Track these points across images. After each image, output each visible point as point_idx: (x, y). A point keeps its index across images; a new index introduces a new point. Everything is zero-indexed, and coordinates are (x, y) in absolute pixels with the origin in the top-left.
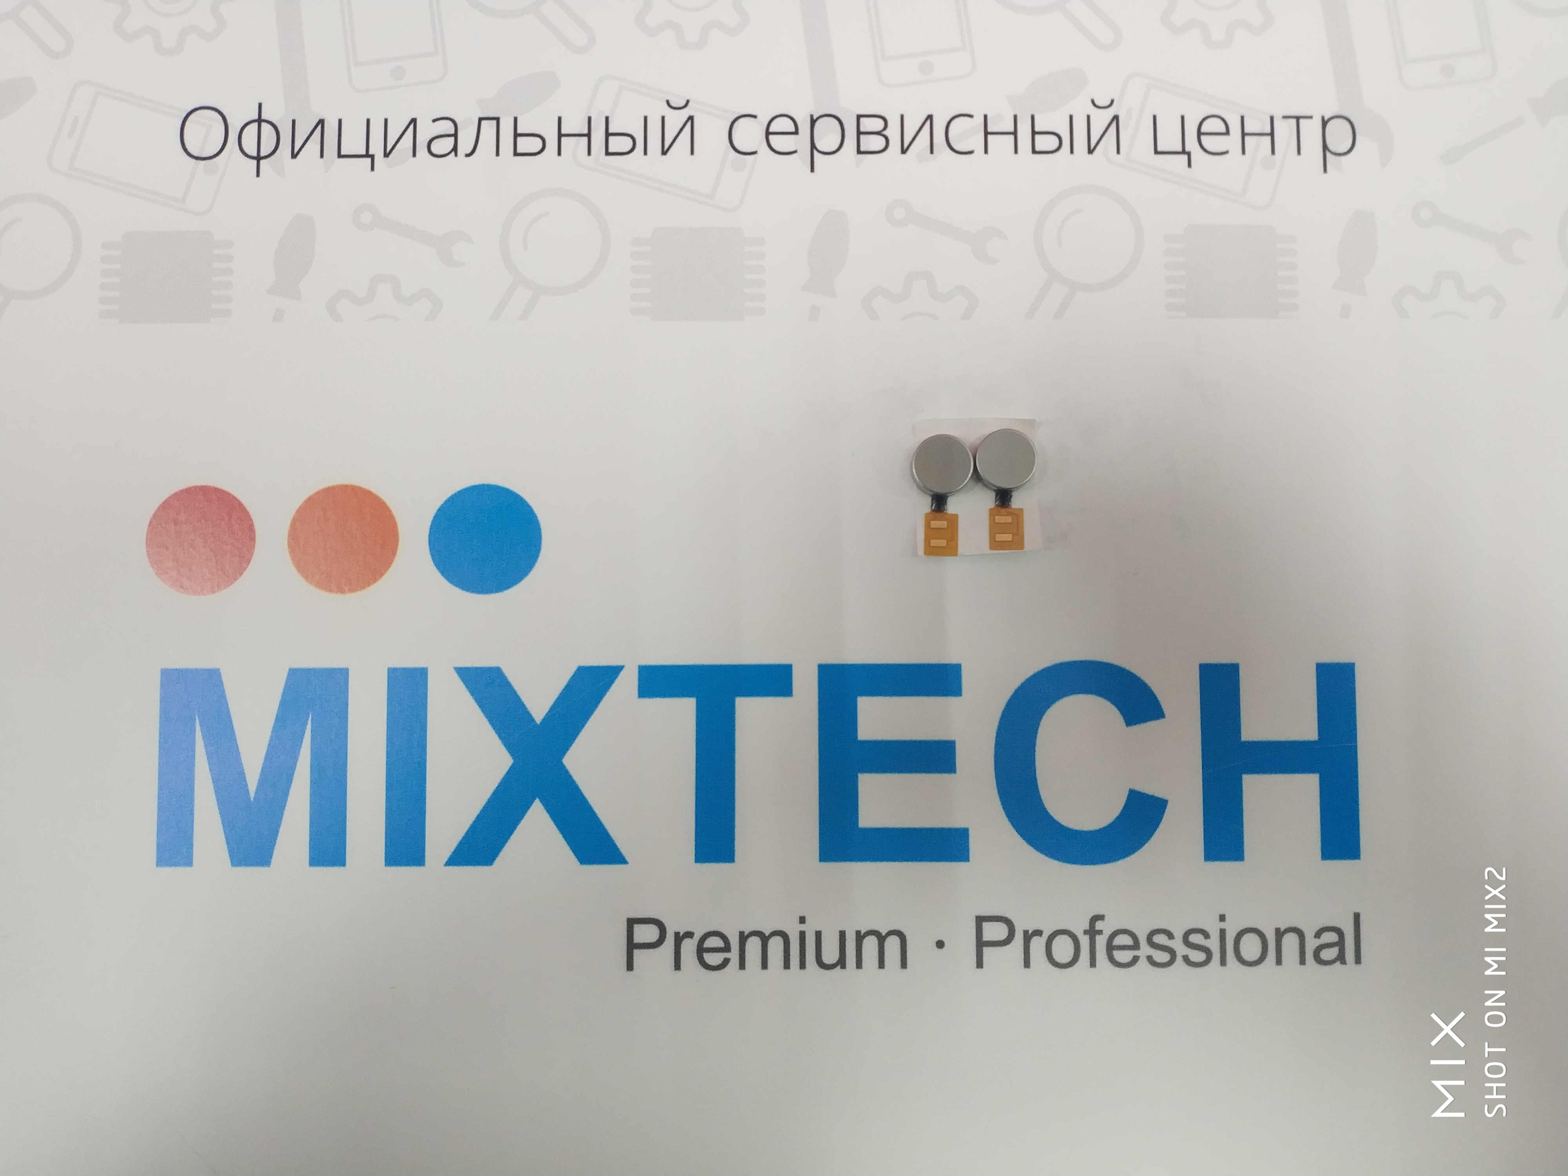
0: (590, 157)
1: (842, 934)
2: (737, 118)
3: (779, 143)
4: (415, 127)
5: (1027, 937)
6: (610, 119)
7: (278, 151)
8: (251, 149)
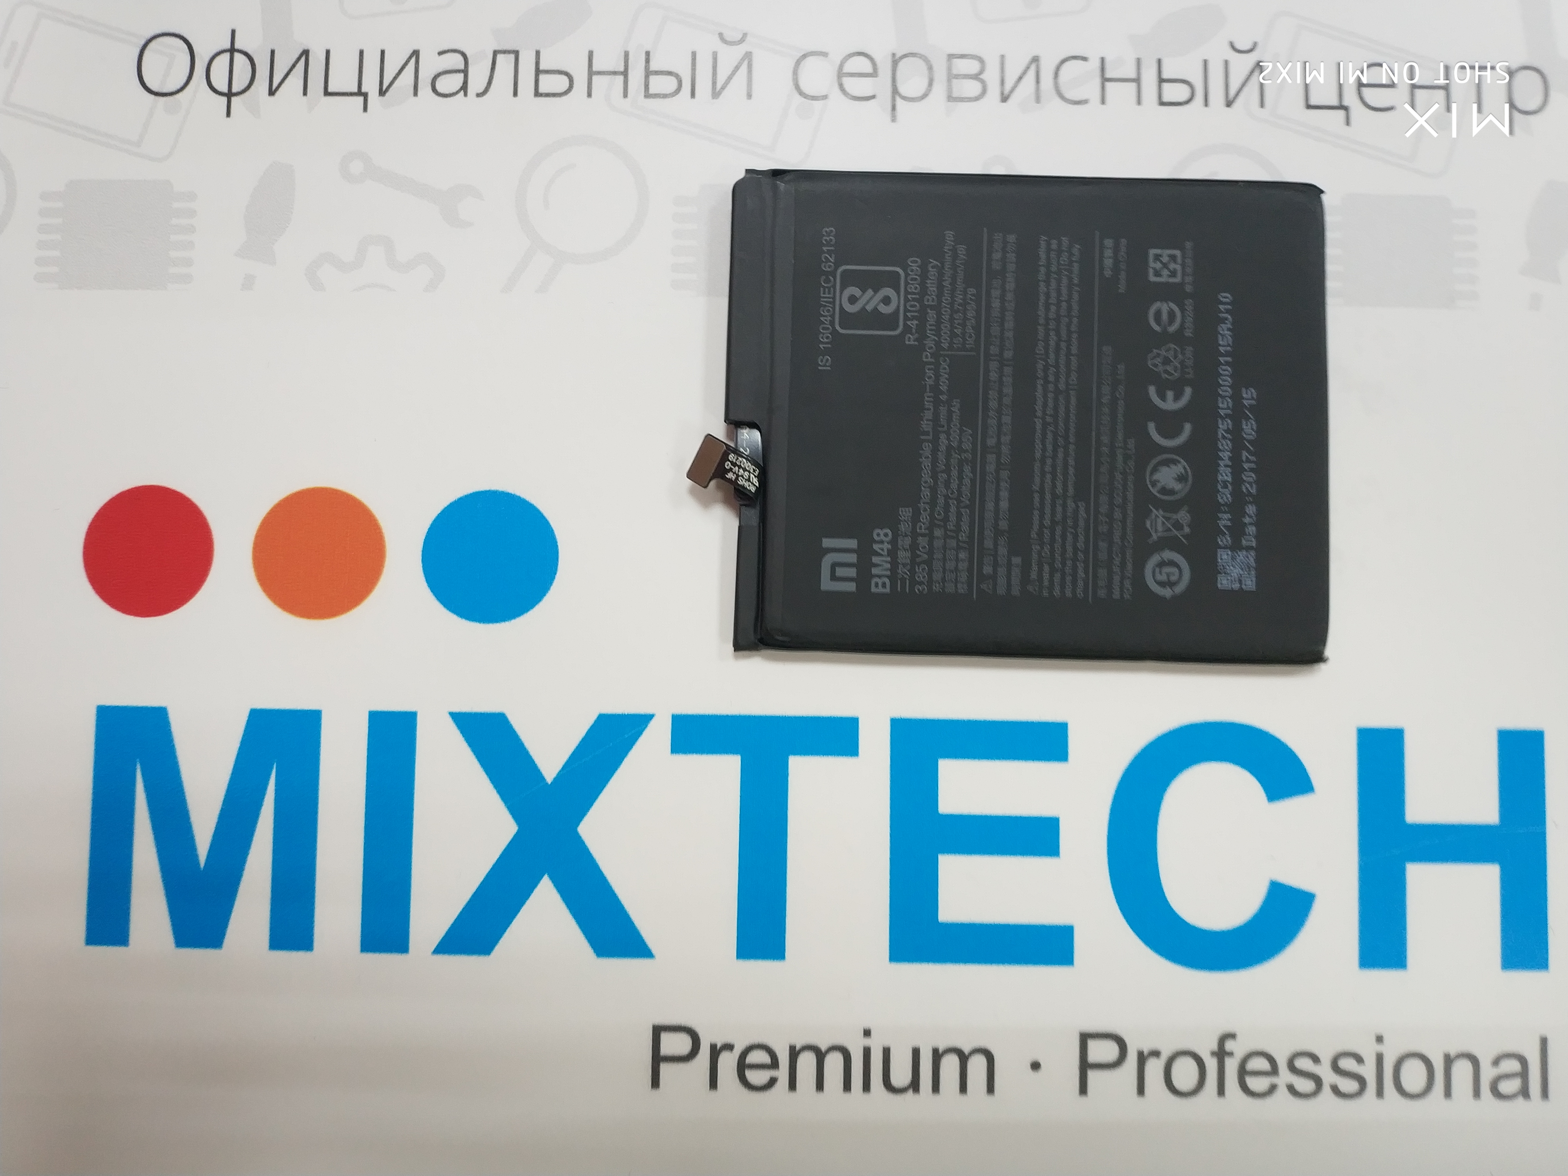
0: (627, 99)
1: (916, 1053)
2: (804, 56)
3: (855, 86)
4: (417, 62)
5: (1142, 1059)
6: (651, 54)
7: (253, 87)
8: (221, 84)
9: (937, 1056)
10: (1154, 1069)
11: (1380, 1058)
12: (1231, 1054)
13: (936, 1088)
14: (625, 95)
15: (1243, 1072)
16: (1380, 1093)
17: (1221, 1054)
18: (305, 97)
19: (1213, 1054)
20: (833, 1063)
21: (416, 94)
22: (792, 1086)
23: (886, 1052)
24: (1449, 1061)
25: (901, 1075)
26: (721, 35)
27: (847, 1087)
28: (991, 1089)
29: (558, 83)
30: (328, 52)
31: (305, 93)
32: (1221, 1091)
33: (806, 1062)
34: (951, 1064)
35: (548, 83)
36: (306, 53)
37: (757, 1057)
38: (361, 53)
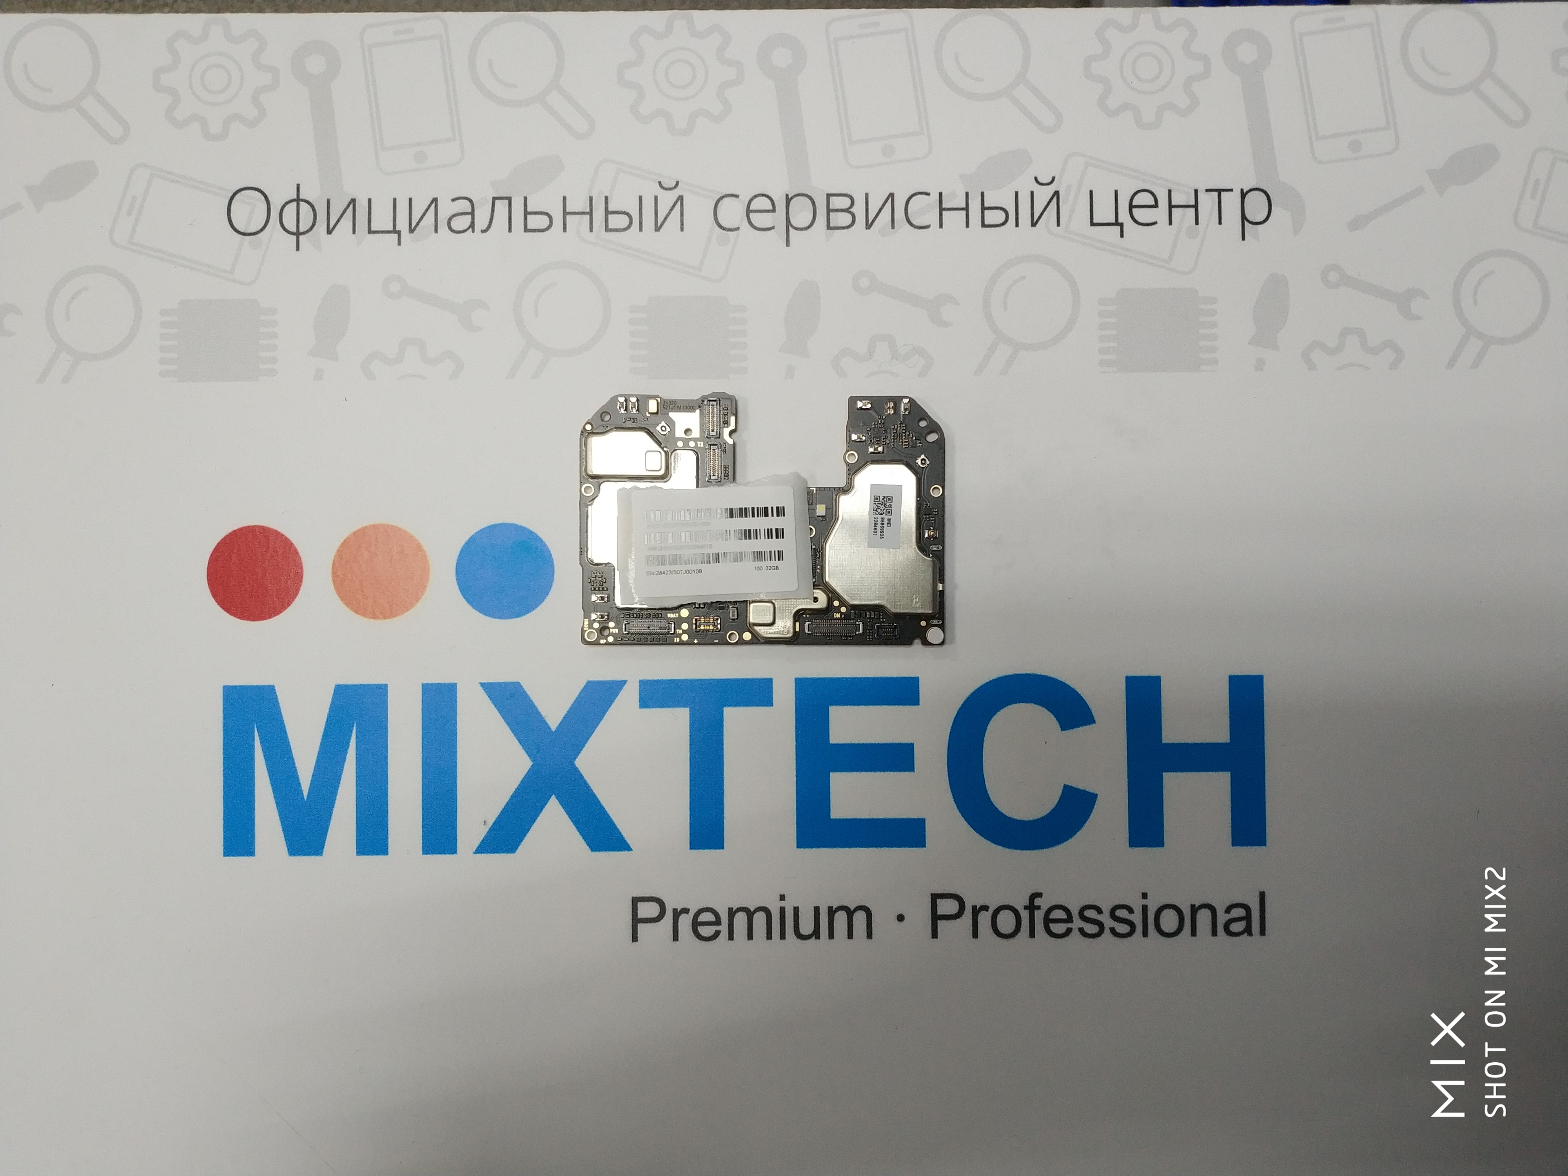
0: (592, 233)
1: (817, 910)
2: (722, 197)
3: (759, 220)
4: (436, 206)
5: (976, 911)
6: (609, 198)
7: (315, 228)
8: (291, 226)
9: (832, 912)
10: (985, 918)
11: (1145, 908)
12: (1039, 908)
13: (831, 936)
14: (591, 230)
15: (1047, 921)
16: (1145, 934)
17: (1031, 908)
18: (354, 235)
19: (1026, 908)
20: (760, 919)
21: (436, 231)
22: (731, 937)
23: (796, 910)
24: (1194, 910)
25: (807, 927)
26: (660, 183)
27: (769, 936)
28: (869, 935)
29: (543, 221)
30: (370, 200)
31: (354, 232)
32: (1032, 934)
33: (741, 919)
34: (841, 918)
35: (535, 222)
36: (353, 201)
37: (707, 917)
38: (395, 200)
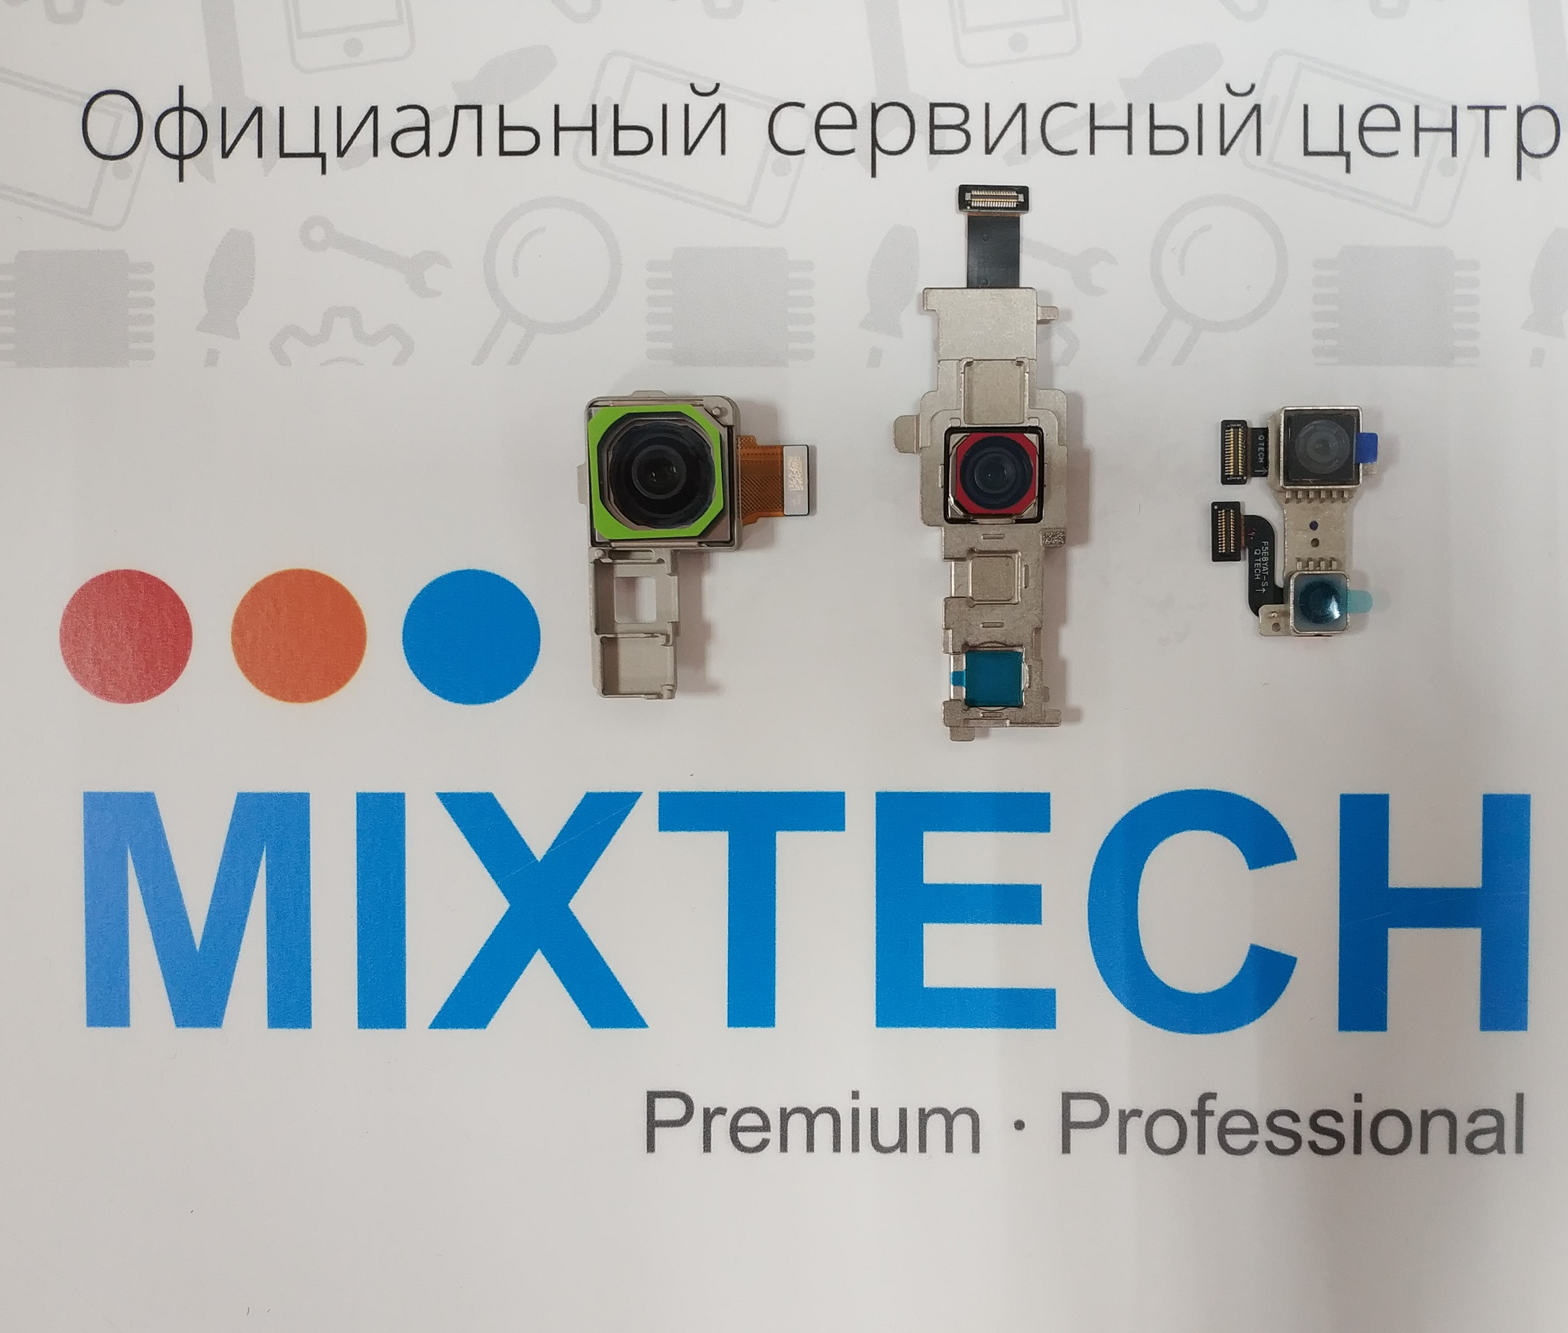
0: (595, 157)
1: (903, 1113)
2: (780, 108)
3: (833, 139)
4: (376, 118)
5: (1124, 1117)
6: (620, 108)
7: (205, 149)
8: (171, 144)
9: (924, 1116)
10: (1136, 1127)
11: (1358, 1115)
12: (1211, 1113)
13: (923, 1148)
14: (594, 152)
15: (1223, 1131)
16: (1357, 1150)
17: (1201, 1113)
18: (260, 159)
19: (1193, 1113)
20: (824, 1123)
21: (375, 154)
22: (784, 1147)
23: (874, 1112)
24: (1426, 1118)
25: (889, 1135)
26: (692, 86)
27: (837, 1148)
28: (976, 1148)
29: (525, 141)
30: (282, 110)
31: (260, 155)
32: (1201, 1150)
33: (797, 1123)
34: (936, 1124)
35: (515, 141)
36: (258, 111)
37: (750, 1119)
38: (317, 109)
